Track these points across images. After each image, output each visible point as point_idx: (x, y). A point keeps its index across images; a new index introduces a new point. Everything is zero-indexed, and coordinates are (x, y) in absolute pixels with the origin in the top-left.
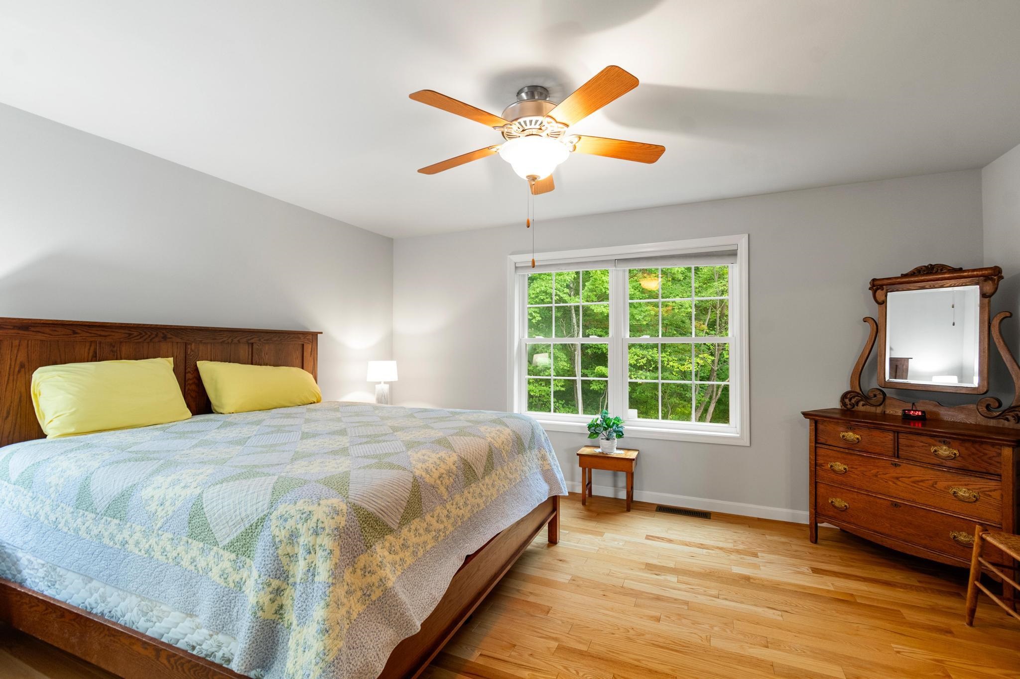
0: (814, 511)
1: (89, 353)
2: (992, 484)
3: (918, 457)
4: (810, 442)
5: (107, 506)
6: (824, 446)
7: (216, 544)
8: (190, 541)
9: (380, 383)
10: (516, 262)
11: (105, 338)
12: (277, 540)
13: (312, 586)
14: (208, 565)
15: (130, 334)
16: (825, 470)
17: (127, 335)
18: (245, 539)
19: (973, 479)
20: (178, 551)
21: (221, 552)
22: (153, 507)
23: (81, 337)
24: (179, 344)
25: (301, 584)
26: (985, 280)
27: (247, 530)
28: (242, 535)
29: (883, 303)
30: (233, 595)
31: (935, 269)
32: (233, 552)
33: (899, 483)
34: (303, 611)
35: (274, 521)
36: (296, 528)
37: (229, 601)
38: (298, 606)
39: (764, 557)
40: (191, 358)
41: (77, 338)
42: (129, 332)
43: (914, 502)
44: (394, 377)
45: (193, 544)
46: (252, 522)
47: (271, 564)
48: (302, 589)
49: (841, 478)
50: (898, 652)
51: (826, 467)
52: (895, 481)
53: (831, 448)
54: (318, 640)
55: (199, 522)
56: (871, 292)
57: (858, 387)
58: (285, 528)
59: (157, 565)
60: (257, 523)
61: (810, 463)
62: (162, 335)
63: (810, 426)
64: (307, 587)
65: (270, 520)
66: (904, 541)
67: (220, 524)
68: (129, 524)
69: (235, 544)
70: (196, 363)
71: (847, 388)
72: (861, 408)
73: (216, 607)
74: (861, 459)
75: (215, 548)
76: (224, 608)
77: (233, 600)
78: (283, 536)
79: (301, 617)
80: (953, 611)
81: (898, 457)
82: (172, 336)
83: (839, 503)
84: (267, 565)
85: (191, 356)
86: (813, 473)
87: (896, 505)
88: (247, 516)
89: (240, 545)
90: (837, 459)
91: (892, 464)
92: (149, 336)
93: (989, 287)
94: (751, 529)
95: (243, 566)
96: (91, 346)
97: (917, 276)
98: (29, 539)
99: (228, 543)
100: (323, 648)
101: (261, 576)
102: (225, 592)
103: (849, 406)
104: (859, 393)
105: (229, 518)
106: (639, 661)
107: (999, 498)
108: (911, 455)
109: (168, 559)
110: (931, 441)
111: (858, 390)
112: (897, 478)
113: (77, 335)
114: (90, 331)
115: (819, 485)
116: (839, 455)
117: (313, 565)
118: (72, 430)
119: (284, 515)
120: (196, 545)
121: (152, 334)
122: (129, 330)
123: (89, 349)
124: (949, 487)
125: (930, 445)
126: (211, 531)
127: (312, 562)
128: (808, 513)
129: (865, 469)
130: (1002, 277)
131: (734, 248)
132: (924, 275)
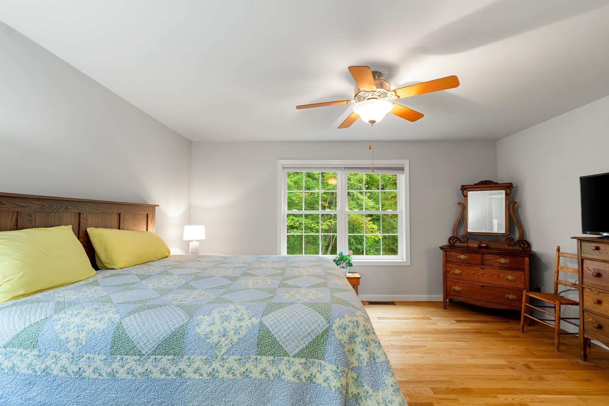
0: (445, 294)
1: (11, 223)
2: (521, 273)
3: (492, 264)
4: (443, 261)
5: (156, 346)
6: (450, 263)
7: (286, 354)
8: (259, 357)
9: (192, 241)
10: (283, 164)
11: (24, 208)
12: (343, 342)
13: (376, 365)
14: (279, 371)
15: (43, 206)
16: (451, 274)
17: (41, 206)
18: (312, 347)
19: (514, 271)
20: (246, 367)
21: (292, 359)
22: (215, 338)
23: (7, 207)
24: (75, 213)
25: (368, 366)
26: (507, 188)
27: (314, 340)
28: (310, 345)
29: (466, 196)
30: (305, 387)
31: (488, 183)
32: (303, 358)
33: (484, 276)
34: (374, 382)
35: (336, 331)
36: (353, 332)
37: (302, 392)
38: (370, 380)
39: (434, 319)
40: (83, 225)
41: (3, 208)
42: (42, 204)
43: (491, 284)
44: (203, 237)
45: (263, 359)
46: (318, 334)
47: (343, 358)
48: (370, 369)
49: (458, 277)
50: (513, 349)
51: (451, 273)
52: (482, 275)
53: (454, 263)
54: (397, 396)
55: (268, 342)
56: (461, 191)
57: (456, 235)
58: (345, 333)
59: (222, 383)
60: (322, 334)
61: (443, 271)
62: (65, 207)
63: (443, 253)
64: (372, 367)
65: (333, 330)
66: (487, 302)
67: (290, 340)
68: (186, 357)
69: (304, 352)
70: (86, 229)
71: (450, 235)
72: (458, 244)
73: (294, 398)
74: (467, 267)
75: (286, 358)
76: (299, 397)
77: (305, 390)
78: (346, 339)
79: (375, 386)
80: (512, 328)
81: (484, 265)
82: (71, 208)
83: (457, 288)
84: (341, 359)
85: (83, 224)
86: (445, 276)
87: (483, 286)
88: (313, 331)
89: (309, 351)
90: (456, 268)
91: (481, 268)
92: (57, 207)
93: (508, 191)
94: (416, 307)
95: (312, 365)
96: (13, 215)
97: (481, 185)
98: (36, 394)
99: (299, 352)
100: (402, 400)
101: (339, 367)
102: (299, 387)
103: (452, 243)
104: (456, 237)
105: (297, 335)
106: (433, 378)
107: (524, 278)
108: (489, 263)
109: (235, 375)
110: (497, 257)
111: (456, 236)
112: (483, 274)
113: (3, 206)
114: (14, 202)
115: (448, 281)
116: (457, 266)
117: (372, 353)
118: (22, 292)
119: (341, 326)
120: (265, 360)
121: (58, 205)
122: (43, 202)
123: (12, 219)
124: (505, 276)
125: (497, 259)
126: (281, 346)
127: (371, 351)
128: (442, 296)
129: (469, 272)
130: (513, 187)
131: (402, 166)
132: (483, 184)
